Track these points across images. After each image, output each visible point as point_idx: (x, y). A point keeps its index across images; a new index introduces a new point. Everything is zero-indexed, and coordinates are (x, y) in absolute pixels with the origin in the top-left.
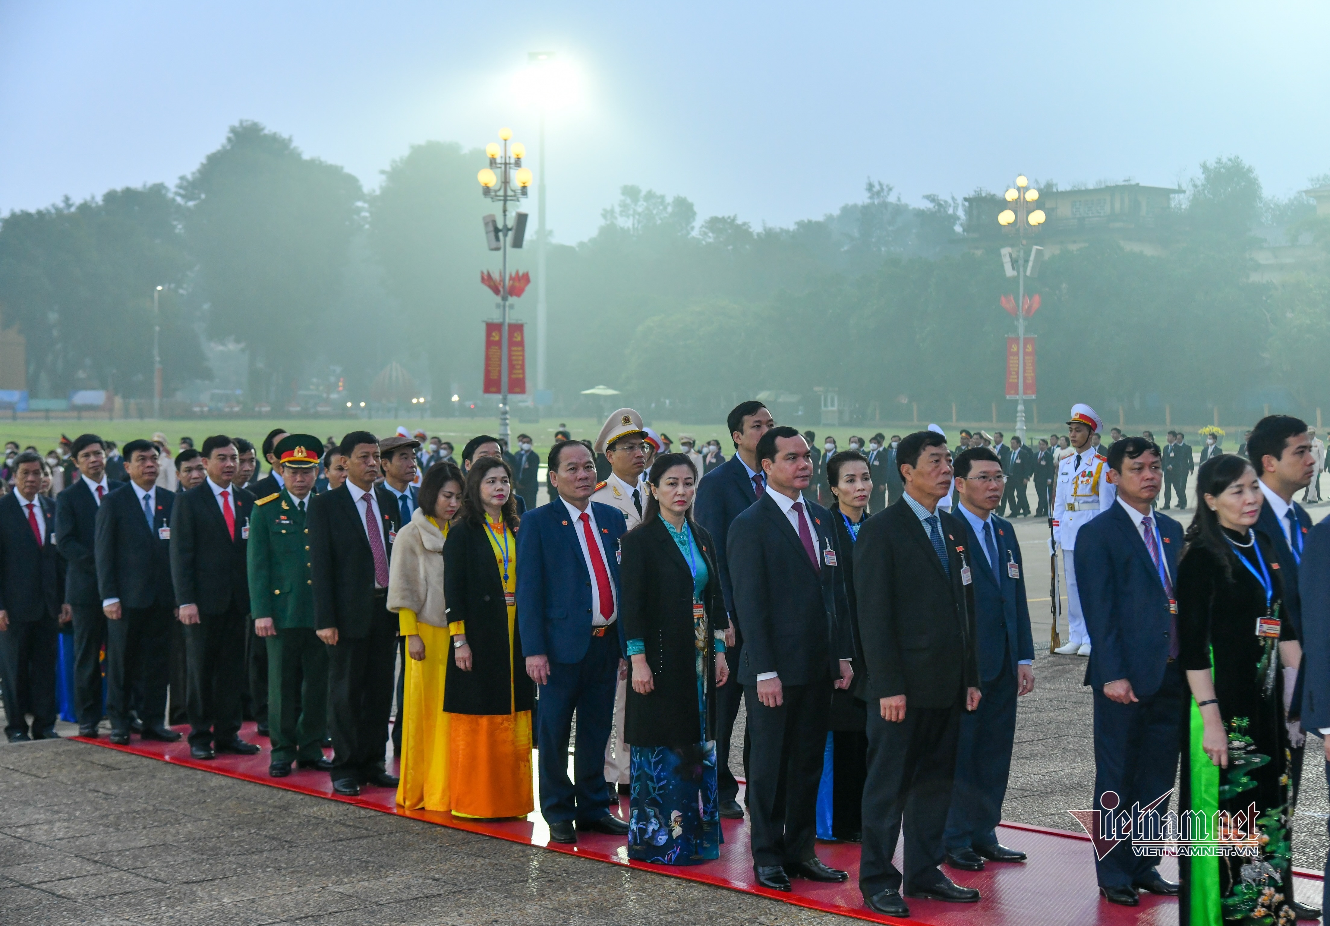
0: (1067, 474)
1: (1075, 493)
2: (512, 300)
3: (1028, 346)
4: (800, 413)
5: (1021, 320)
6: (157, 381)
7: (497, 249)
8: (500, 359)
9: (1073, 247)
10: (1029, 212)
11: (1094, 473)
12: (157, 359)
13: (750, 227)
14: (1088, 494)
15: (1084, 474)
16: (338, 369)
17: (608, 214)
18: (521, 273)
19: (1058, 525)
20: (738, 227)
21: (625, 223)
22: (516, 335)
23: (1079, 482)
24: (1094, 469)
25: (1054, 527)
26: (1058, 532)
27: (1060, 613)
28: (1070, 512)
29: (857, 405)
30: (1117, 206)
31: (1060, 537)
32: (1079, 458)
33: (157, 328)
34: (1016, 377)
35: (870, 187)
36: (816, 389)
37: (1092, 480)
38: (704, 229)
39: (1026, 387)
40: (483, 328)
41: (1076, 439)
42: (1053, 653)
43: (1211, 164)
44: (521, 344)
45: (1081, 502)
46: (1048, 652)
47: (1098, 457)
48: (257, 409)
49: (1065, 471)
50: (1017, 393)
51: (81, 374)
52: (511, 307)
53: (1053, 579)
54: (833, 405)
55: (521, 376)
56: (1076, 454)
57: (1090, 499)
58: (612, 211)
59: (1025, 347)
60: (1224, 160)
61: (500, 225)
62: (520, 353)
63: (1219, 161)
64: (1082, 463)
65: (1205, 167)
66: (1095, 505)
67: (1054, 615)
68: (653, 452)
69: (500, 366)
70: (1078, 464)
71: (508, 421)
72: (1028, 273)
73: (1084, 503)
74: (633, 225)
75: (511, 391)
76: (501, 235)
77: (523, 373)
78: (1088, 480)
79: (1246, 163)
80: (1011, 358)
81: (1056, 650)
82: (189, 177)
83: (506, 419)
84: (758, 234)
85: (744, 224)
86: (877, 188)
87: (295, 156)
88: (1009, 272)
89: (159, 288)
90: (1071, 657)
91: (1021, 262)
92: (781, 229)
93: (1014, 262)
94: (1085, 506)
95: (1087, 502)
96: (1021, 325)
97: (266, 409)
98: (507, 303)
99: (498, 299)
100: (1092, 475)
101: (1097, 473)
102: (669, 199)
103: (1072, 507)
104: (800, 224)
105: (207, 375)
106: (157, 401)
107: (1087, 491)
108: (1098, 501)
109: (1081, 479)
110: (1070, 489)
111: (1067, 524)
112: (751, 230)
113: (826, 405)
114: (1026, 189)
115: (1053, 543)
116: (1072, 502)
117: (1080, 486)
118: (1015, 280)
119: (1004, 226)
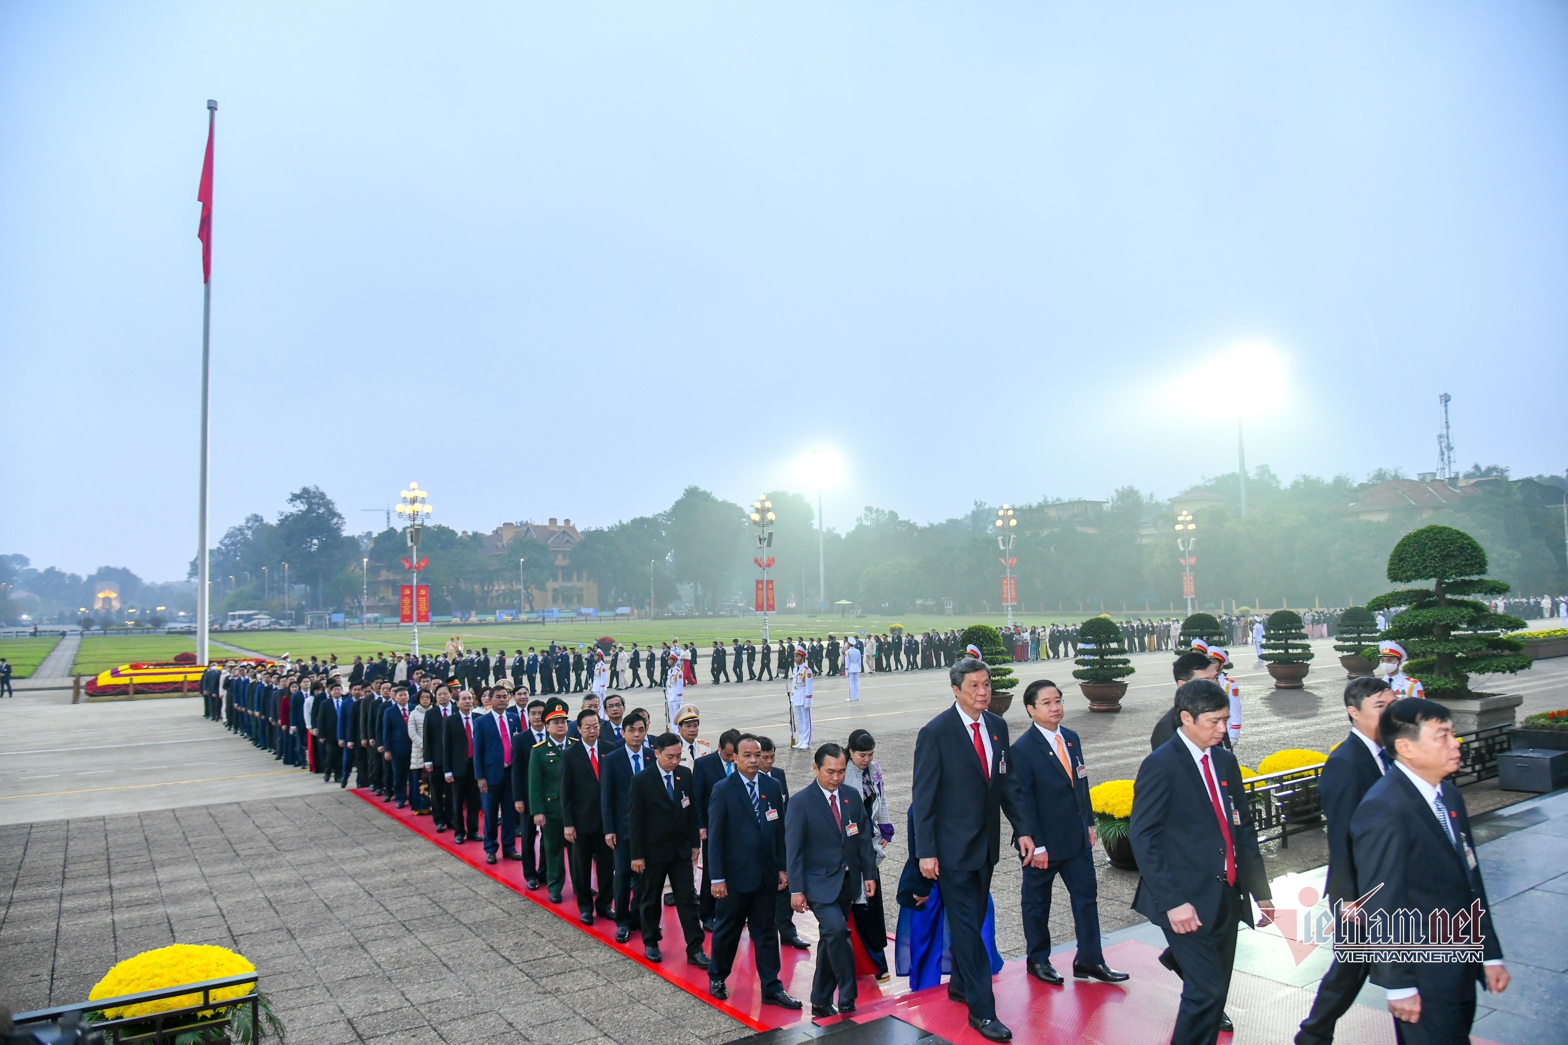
2: (767, 570)
5: (1008, 569)
7: (760, 548)
8: (763, 596)
9: (1055, 530)
10: (1009, 521)
13: (917, 525)
17: (859, 519)
18: (771, 558)
21: (867, 523)
22: (770, 585)
30: (1076, 511)
34: (1007, 595)
35: (976, 503)
39: (1012, 599)
40: (755, 583)
43: (1120, 489)
44: (772, 589)
50: (1007, 602)
52: (767, 573)
58: (861, 518)
59: (1011, 581)
60: (1126, 487)
61: (761, 538)
62: (772, 593)
63: (1123, 488)
65: (1117, 491)
69: (763, 599)
74: (871, 524)
75: (768, 610)
76: (762, 542)
77: (774, 602)
79: (1136, 488)
80: (1004, 586)
82: (668, 511)
85: (915, 523)
86: (979, 503)
87: (714, 501)
91: (1007, 543)
96: (1008, 571)
98: (765, 572)
99: (761, 570)
102: (886, 512)
104: (948, 521)
114: (1007, 510)
119: (998, 527)
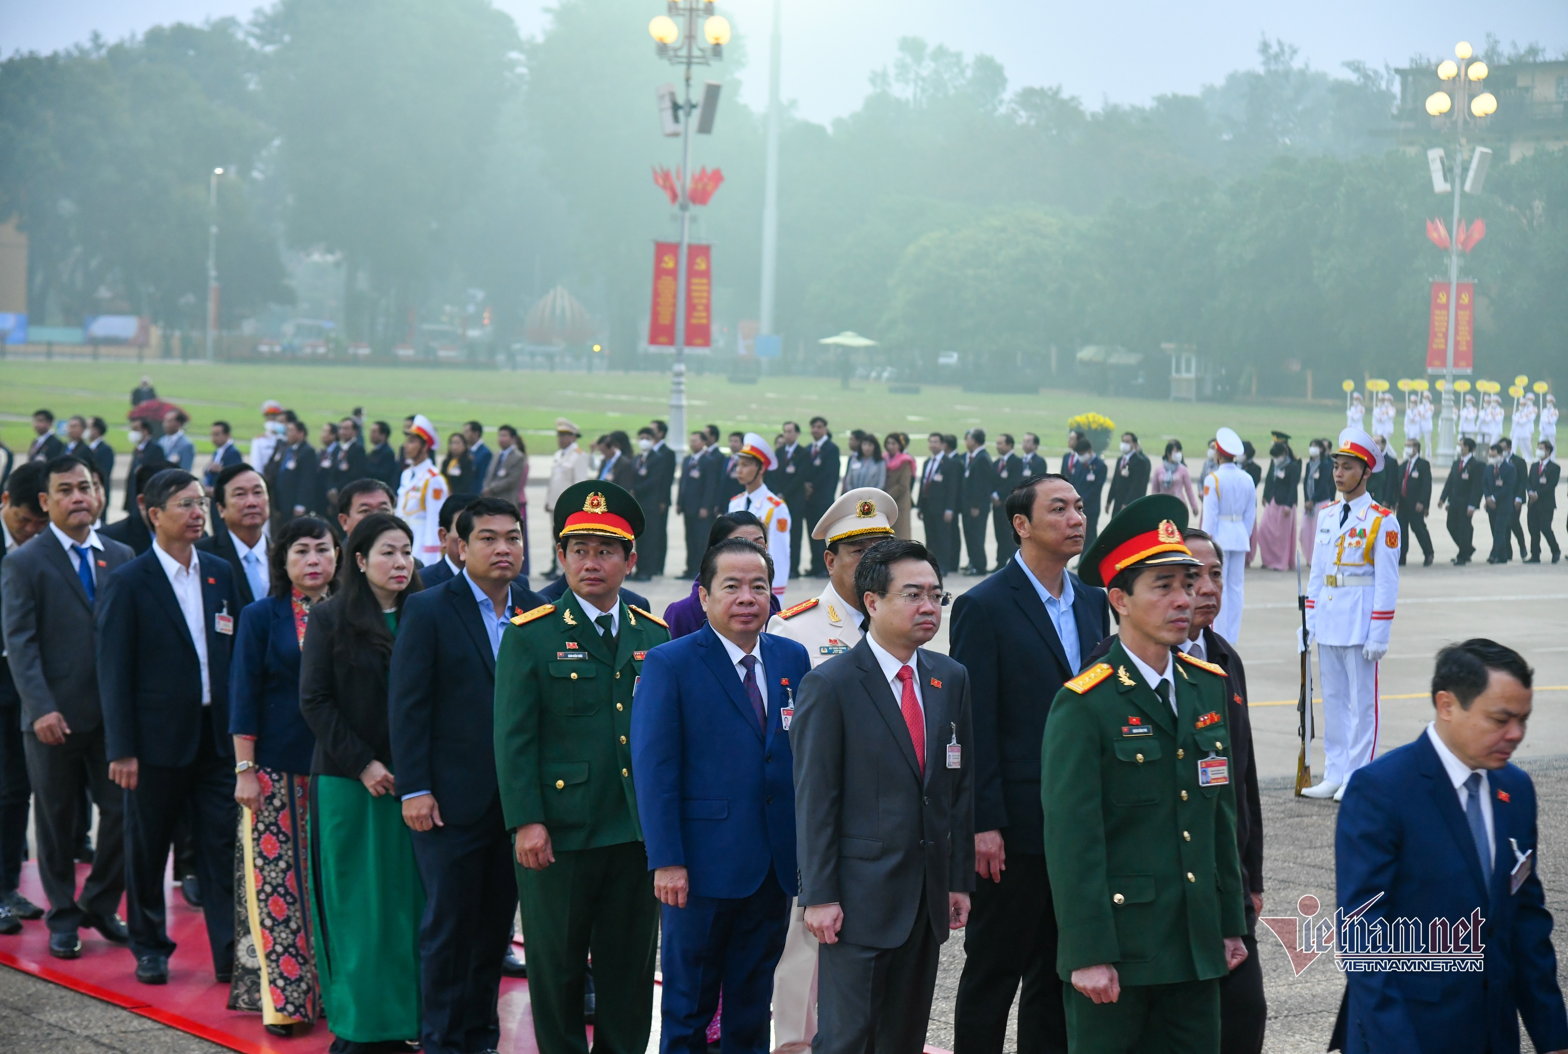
0: (1328, 531)
1: (1339, 559)
2: (695, 209)
3: (1463, 296)
4: (1140, 380)
5: (1454, 258)
6: (211, 307)
7: (676, 135)
8: (675, 296)
10: (1472, 97)
11: (1368, 532)
12: (213, 273)
13: (1080, 103)
14: (1358, 562)
15: (1353, 533)
16: (480, 295)
17: (878, 78)
18: (709, 170)
19: (1313, 607)
20: (1063, 103)
21: (903, 91)
22: (699, 260)
23: (1346, 544)
24: (1368, 526)
25: (1307, 610)
26: (1312, 617)
27: (1313, 736)
28: (1330, 587)
29: (1224, 372)
31: (1314, 627)
32: (1347, 509)
33: (214, 230)
34: (1443, 341)
35: (1265, 47)
36: (1165, 346)
37: (1364, 543)
38: (1013, 105)
39: (1459, 357)
40: (651, 251)
41: (1344, 479)
42: (1299, 794)
44: (706, 274)
45: (1346, 574)
46: (1292, 794)
47: (1376, 508)
48: (351, 351)
49: (1325, 527)
50: (1444, 364)
51: (104, 293)
52: (694, 219)
53: (1303, 686)
54: (1188, 370)
55: (704, 321)
56: (1343, 502)
57: (1360, 571)
58: (884, 75)
59: (1458, 297)
61: (681, 101)
62: (705, 288)
64: (1351, 516)
66: (1368, 579)
67: (1303, 739)
68: (760, 469)
69: (674, 305)
70: (1345, 518)
71: (683, 387)
72: (1468, 187)
73: (1351, 575)
74: (915, 95)
75: (689, 342)
76: (681, 113)
77: (708, 317)
78: (1358, 543)
80: (1437, 312)
81: (1304, 791)
82: (267, 10)
83: (679, 384)
84: (1093, 115)
85: (1073, 98)
86: (1275, 48)
88: (1440, 185)
89: (219, 171)
90: (1323, 802)
91: (1458, 171)
92: (1133, 107)
93: (1447, 172)
94: (1354, 581)
95: (1356, 575)
96: (1454, 264)
97: (364, 351)
98: (687, 215)
99: (675, 209)
100: (1365, 535)
101: (1372, 532)
102: (969, 59)
103: (1333, 582)
104: (1161, 100)
105: (288, 297)
106: (212, 333)
107: (1357, 557)
108: (1373, 574)
109: (1348, 540)
110: (1331, 555)
111: (1324, 607)
112: (1082, 108)
113: (1178, 370)
114: (1470, 62)
115: (1305, 633)
116: (1333, 574)
117: (1347, 551)
118: (1450, 195)
119: (1434, 116)
